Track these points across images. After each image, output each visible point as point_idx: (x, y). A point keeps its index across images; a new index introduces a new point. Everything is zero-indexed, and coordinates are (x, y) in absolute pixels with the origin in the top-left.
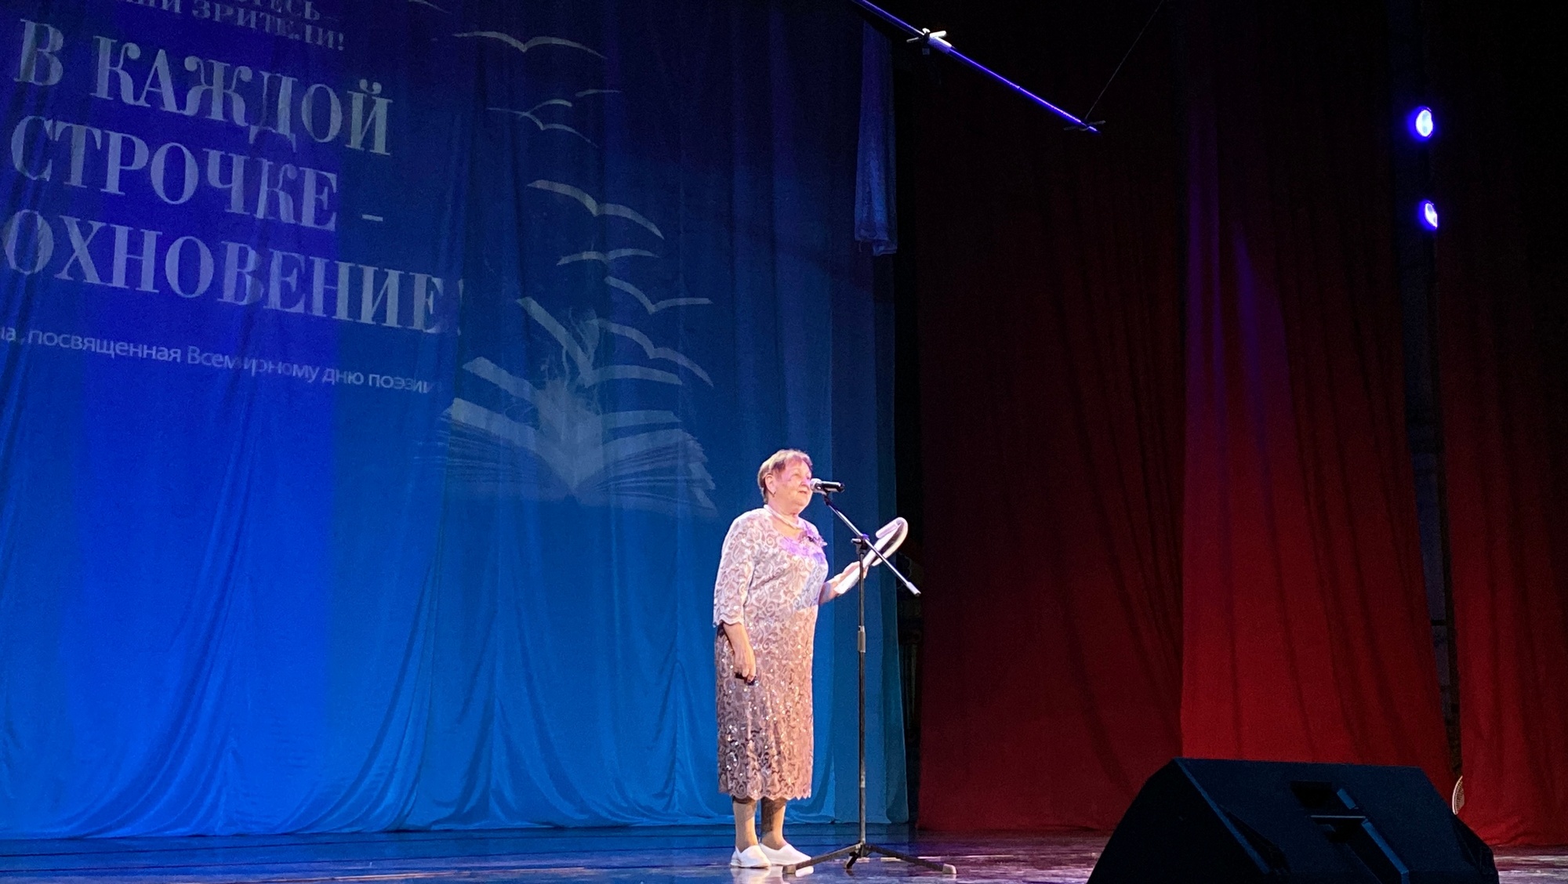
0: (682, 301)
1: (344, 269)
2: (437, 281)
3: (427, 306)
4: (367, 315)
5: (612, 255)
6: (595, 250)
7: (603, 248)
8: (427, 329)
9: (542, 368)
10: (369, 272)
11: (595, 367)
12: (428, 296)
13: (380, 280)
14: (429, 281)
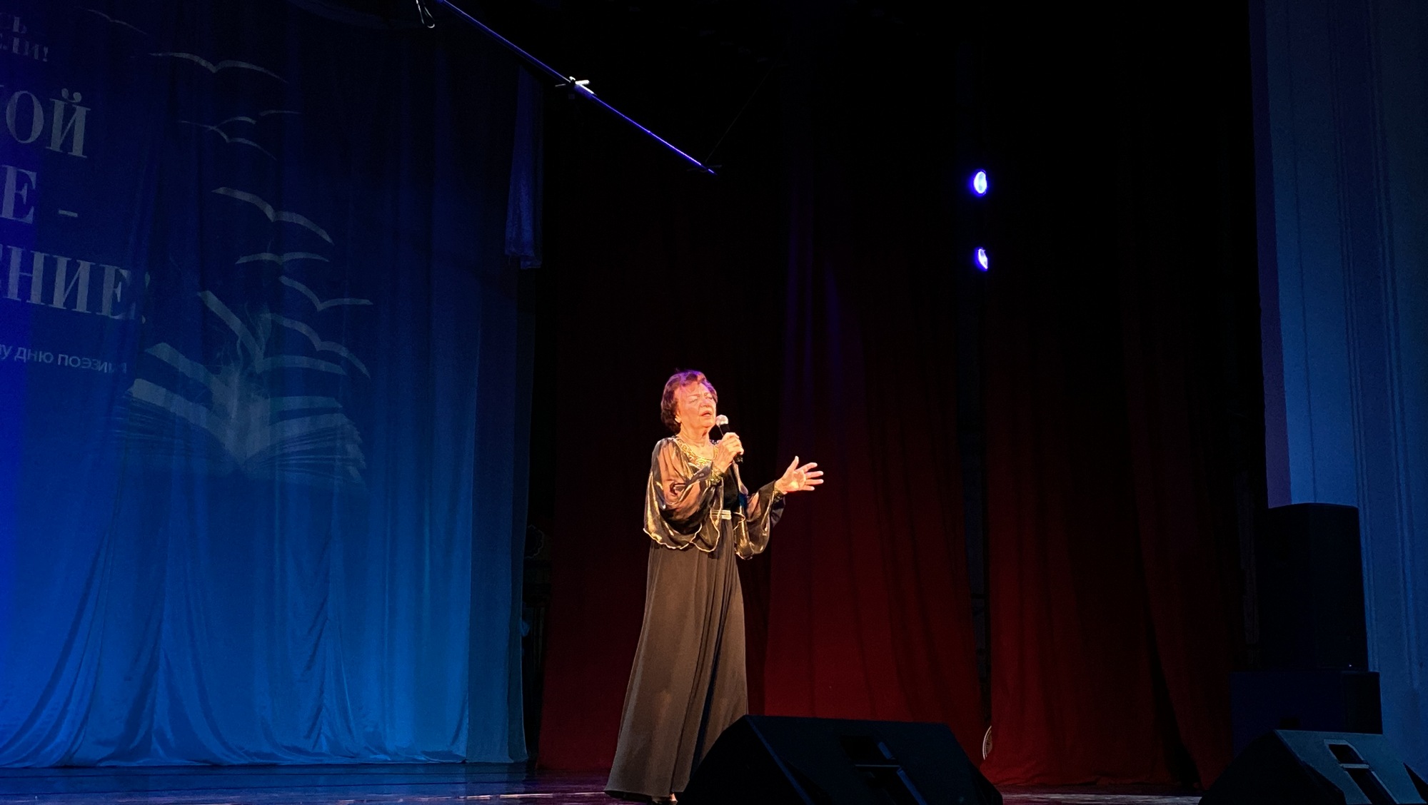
0: (347, 301)
1: (39, 259)
2: (125, 273)
3: (115, 295)
4: (59, 301)
5: (287, 257)
6: (271, 252)
7: (277, 251)
8: (113, 314)
9: (218, 355)
10: (62, 262)
11: (266, 355)
12: (116, 287)
13: (72, 269)
14: (117, 272)
